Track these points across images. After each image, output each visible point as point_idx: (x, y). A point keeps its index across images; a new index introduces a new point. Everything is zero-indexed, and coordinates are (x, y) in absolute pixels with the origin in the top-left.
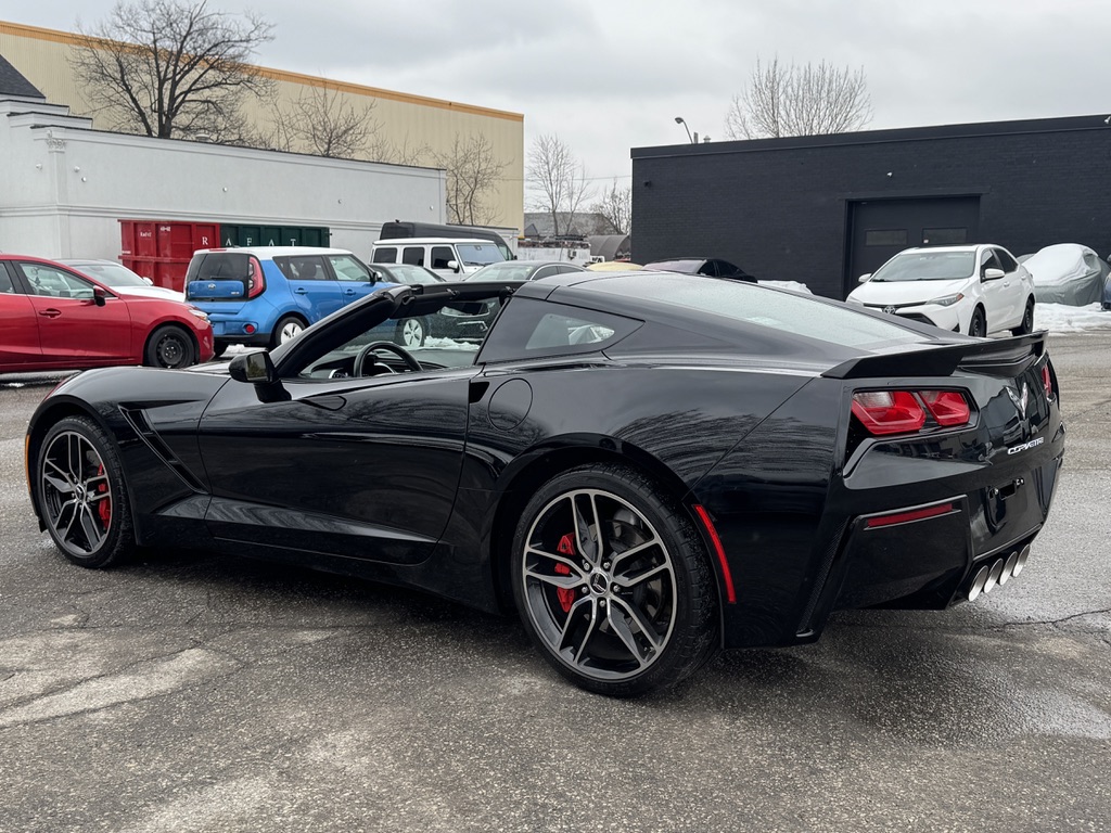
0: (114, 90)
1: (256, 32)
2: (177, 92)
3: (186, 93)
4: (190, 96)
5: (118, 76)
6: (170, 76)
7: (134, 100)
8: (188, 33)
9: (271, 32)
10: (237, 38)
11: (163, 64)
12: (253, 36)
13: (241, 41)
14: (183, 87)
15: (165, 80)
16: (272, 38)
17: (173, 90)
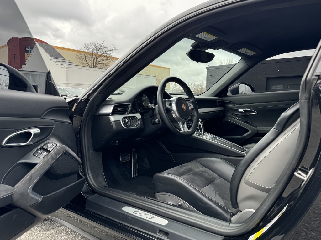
0: (83, 61)
1: (114, 48)
2: (97, 61)
3: (99, 62)
4: (100, 63)
5: (85, 58)
6: (95, 58)
7: (88, 64)
8: (100, 49)
9: (117, 48)
10: (110, 50)
11: (94, 56)
14: (98, 60)
15: (94, 59)
17: (96, 61)
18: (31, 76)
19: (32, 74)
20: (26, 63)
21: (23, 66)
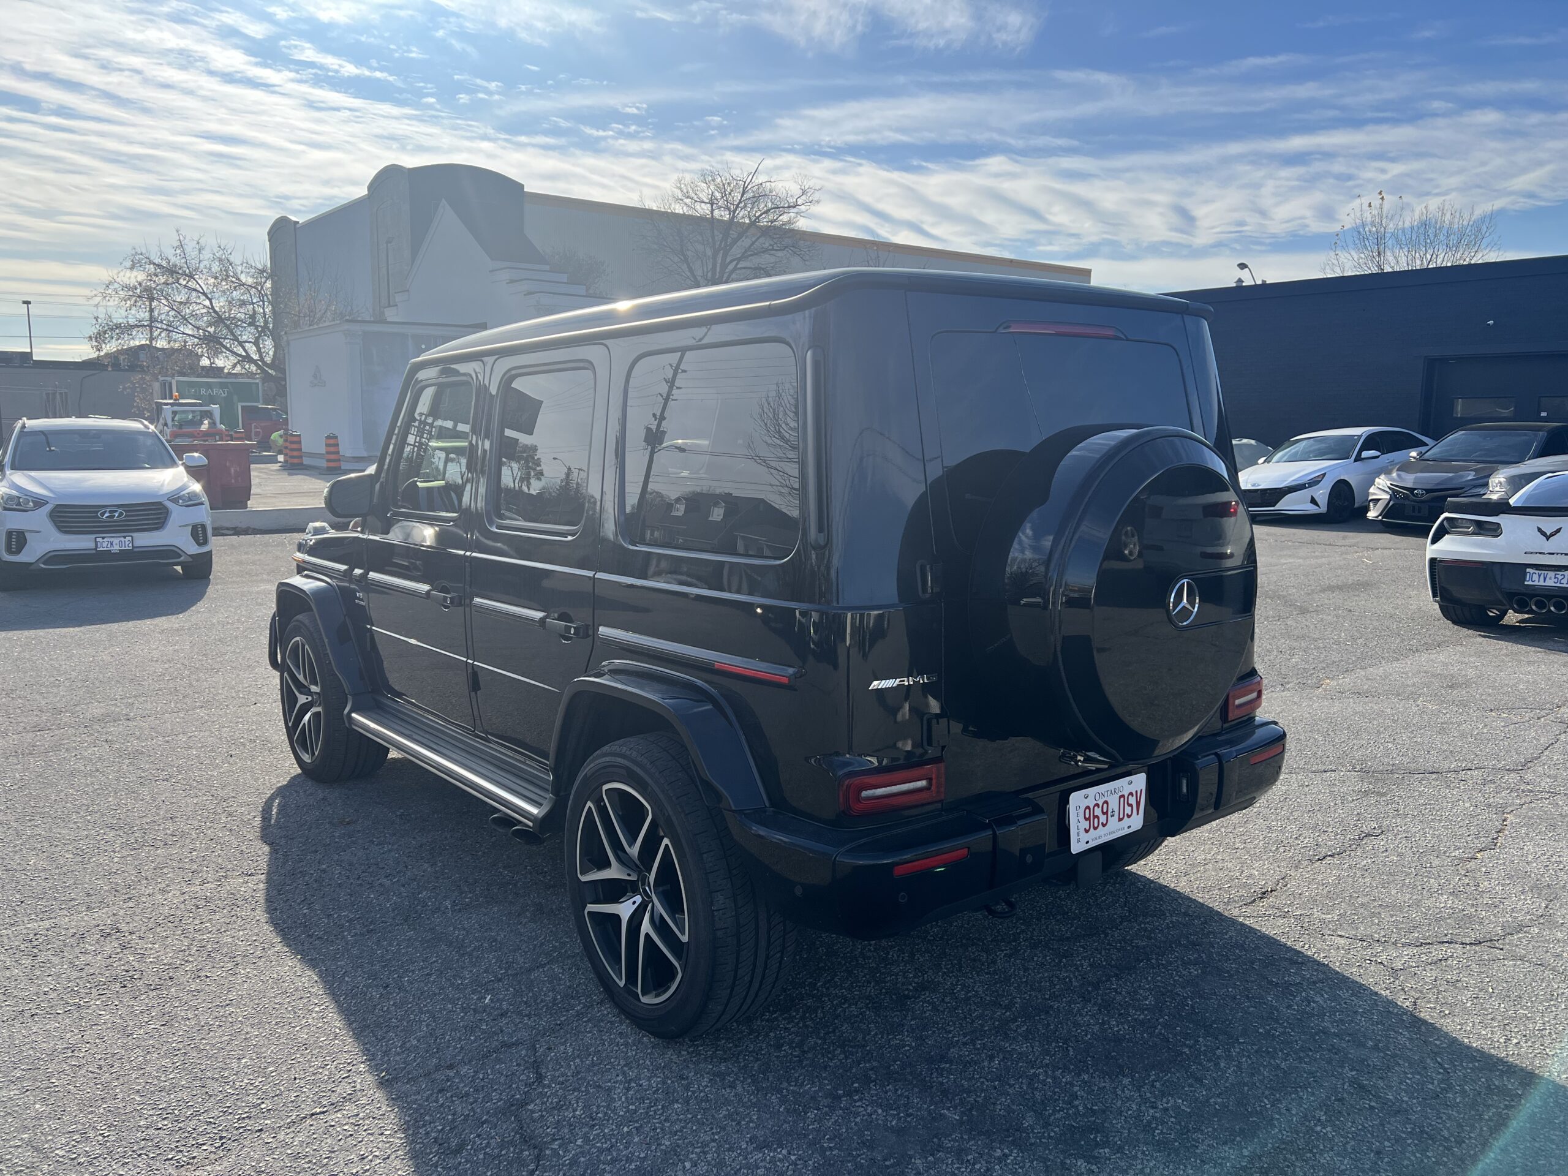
1: (802, 197)
3: (739, 260)
4: (742, 264)
5: (677, 246)
8: (740, 202)
10: (786, 204)
12: (800, 201)
13: (789, 207)
16: (818, 202)
17: (723, 259)
18: (410, 343)
19: (414, 336)
20: (410, 282)
21: (398, 298)
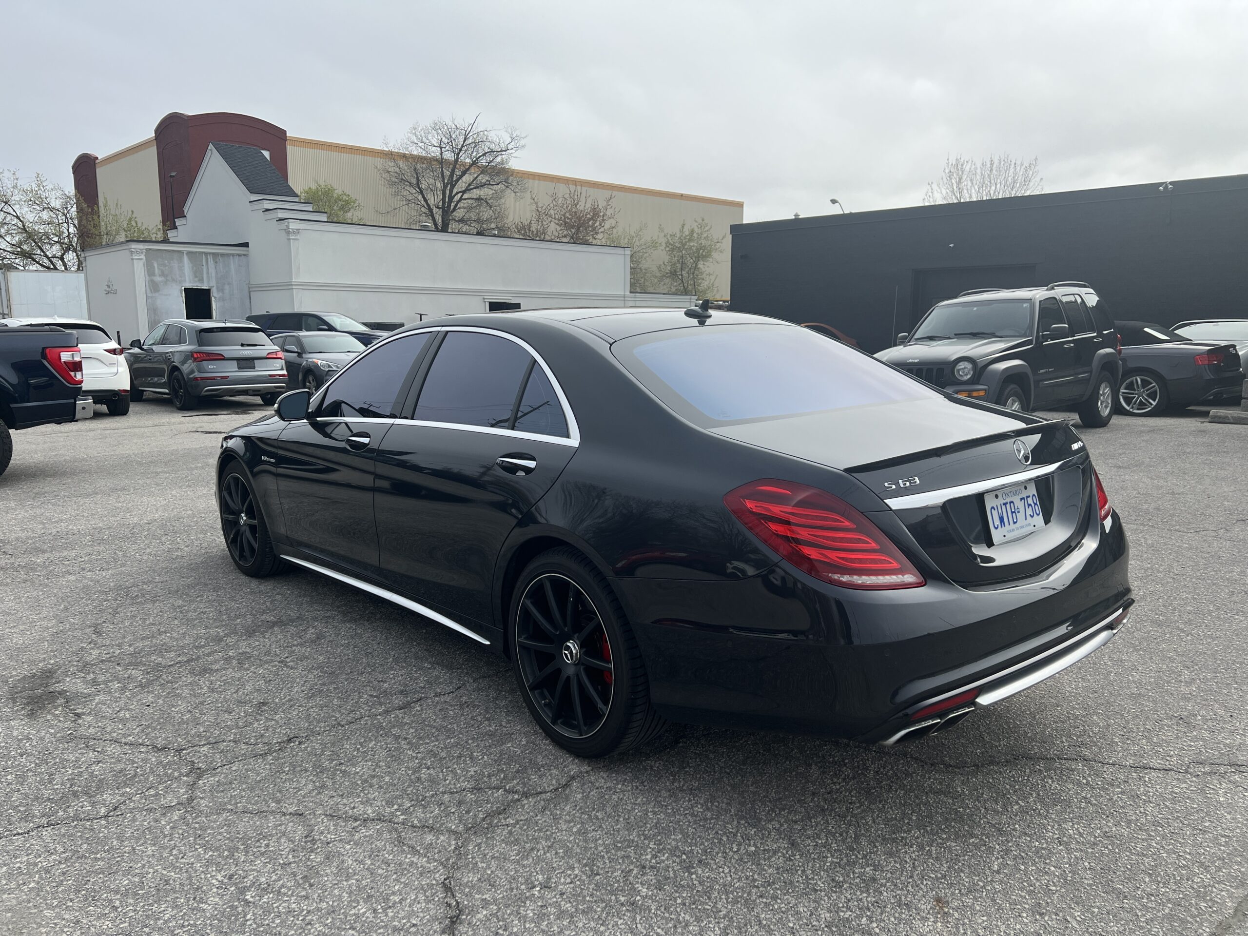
0: (407, 192)
1: (513, 143)
2: (455, 191)
3: (464, 192)
4: (465, 196)
5: (414, 181)
7: (425, 200)
8: (463, 146)
9: (522, 142)
10: (499, 149)
12: (509, 147)
13: (502, 151)
14: (461, 185)
15: (447, 184)
17: (451, 191)
18: (186, 258)
19: (189, 253)
20: (186, 209)
21: (178, 222)
